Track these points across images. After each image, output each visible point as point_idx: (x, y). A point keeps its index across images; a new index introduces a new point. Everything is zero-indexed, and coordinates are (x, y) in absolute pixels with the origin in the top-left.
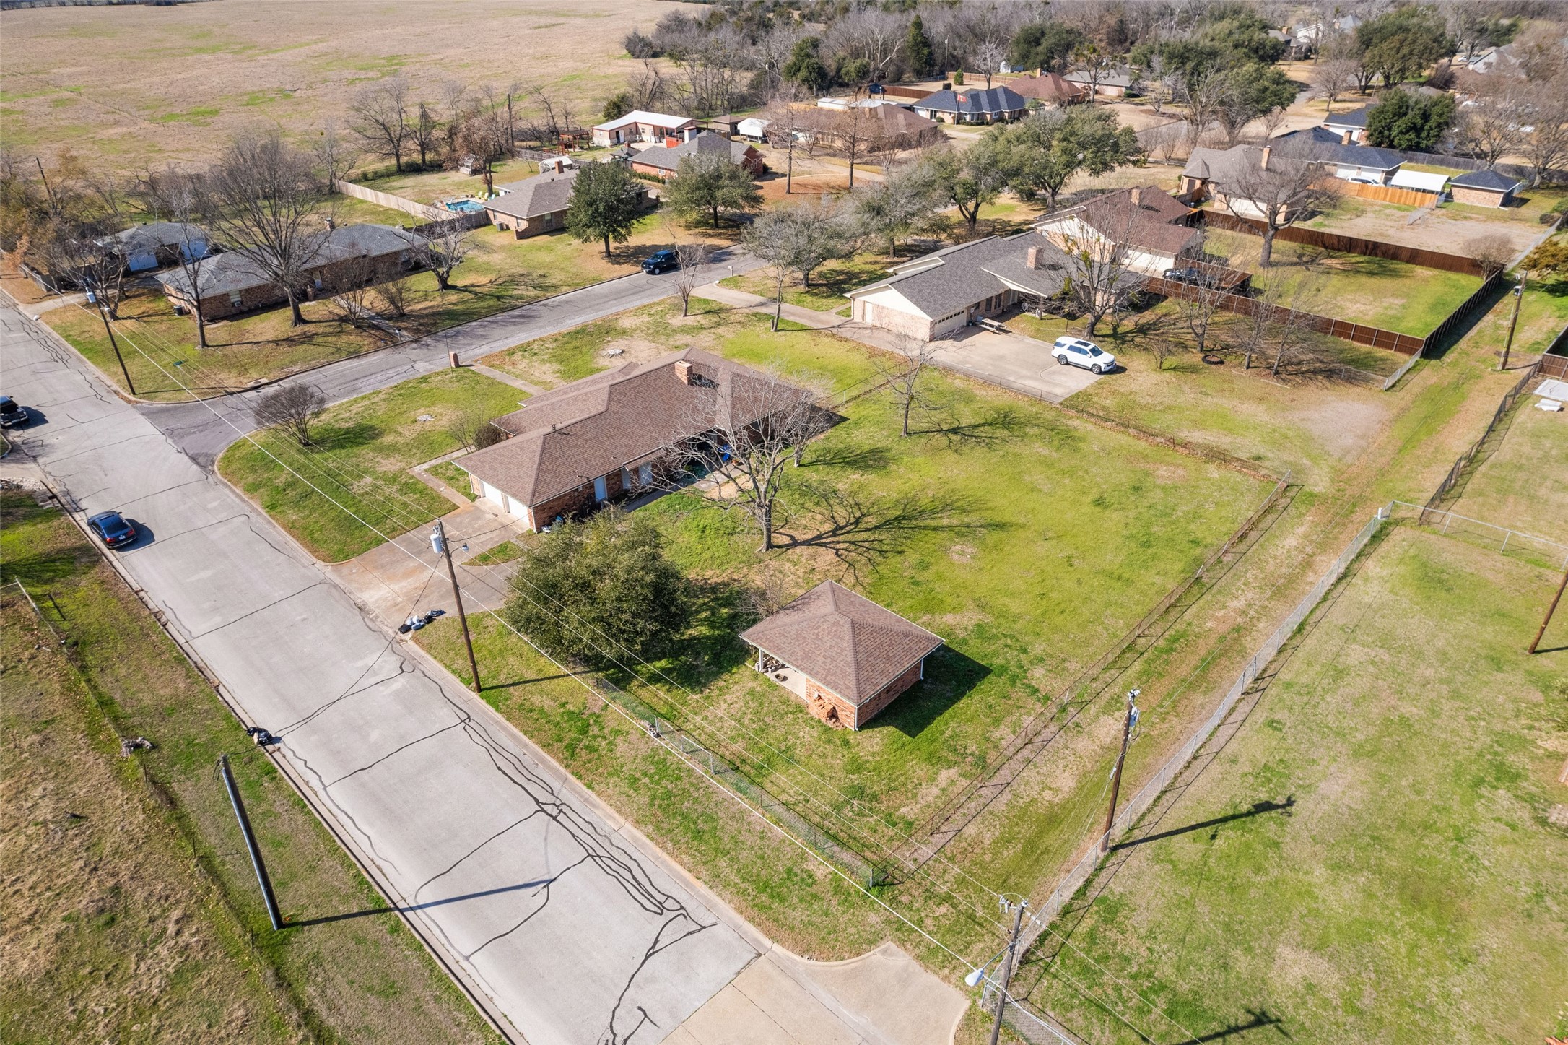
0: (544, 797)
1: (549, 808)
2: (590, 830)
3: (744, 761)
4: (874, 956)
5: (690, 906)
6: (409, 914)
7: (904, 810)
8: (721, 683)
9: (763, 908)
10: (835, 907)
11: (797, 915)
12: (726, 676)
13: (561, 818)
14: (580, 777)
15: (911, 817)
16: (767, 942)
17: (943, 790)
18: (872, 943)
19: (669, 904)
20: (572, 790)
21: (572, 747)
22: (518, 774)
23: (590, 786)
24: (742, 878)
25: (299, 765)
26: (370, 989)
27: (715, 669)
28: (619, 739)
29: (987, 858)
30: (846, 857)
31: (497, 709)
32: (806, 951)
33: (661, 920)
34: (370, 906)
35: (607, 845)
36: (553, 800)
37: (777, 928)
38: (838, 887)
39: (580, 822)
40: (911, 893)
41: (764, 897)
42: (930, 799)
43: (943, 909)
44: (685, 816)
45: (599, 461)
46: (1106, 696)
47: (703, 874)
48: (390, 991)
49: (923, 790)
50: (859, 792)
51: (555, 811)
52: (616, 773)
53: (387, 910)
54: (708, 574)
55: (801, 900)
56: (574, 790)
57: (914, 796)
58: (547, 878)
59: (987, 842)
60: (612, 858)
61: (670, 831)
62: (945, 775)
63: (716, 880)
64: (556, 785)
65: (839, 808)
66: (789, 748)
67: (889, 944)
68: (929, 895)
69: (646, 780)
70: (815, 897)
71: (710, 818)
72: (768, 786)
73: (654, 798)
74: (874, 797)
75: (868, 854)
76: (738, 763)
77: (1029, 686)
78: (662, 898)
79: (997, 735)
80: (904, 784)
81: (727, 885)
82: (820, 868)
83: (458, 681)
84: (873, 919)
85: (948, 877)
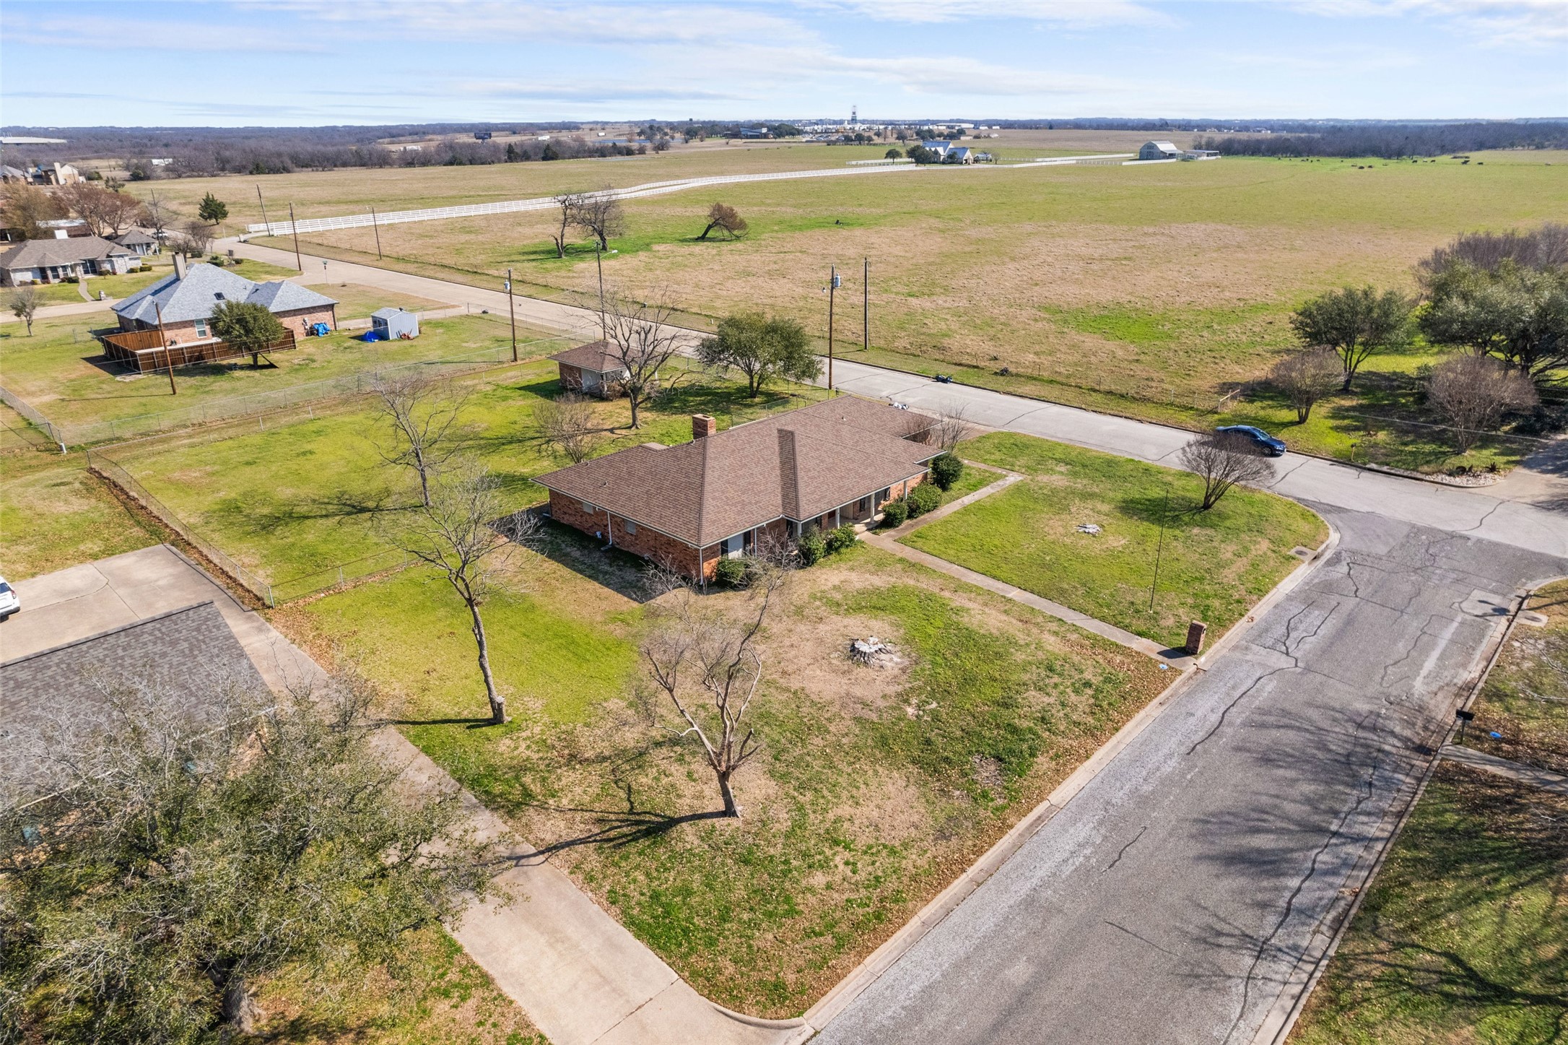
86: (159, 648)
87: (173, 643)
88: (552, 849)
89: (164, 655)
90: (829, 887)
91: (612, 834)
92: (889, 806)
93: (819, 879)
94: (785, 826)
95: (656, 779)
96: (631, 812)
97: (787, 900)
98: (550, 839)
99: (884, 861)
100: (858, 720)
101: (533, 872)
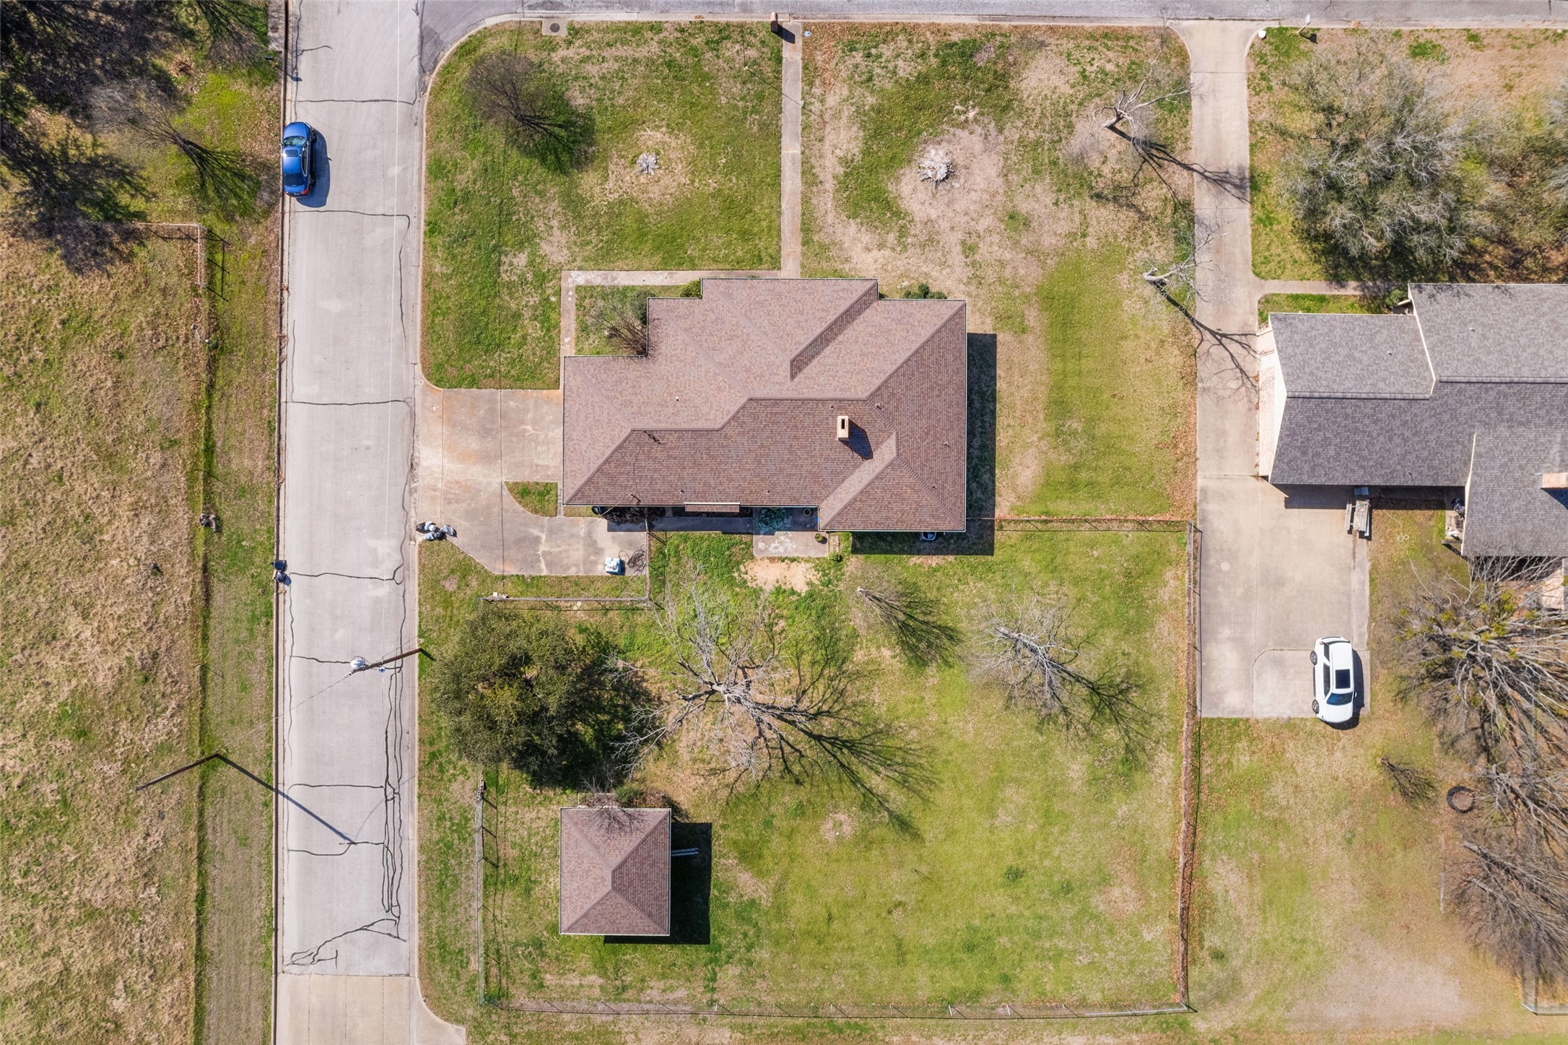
0: (393, 780)
1: (389, 790)
2: (397, 826)
3: (505, 865)
4: (451, 1028)
5: (403, 920)
6: (280, 797)
7: (548, 976)
8: (551, 793)
9: (430, 957)
10: (460, 990)
11: (442, 976)
12: (559, 791)
13: (390, 803)
14: (420, 784)
15: (546, 983)
16: (416, 974)
17: (581, 985)
18: (458, 1021)
19: (395, 910)
20: (409, 790)
21: (433, 756)
22: (392, 747)
23: (419, 797)
24: (438, 933)
25: (289, 619)
26: (236, 832)
27: (560, 778)
28: (461, 778)
29: (556, 1036)
30: (494, 971)
31: (420, 677)
32: (426, 996)
33: (384, 915)
34: (264, 778)
35: (397, 845)
36: (395, 786)
37: (427, 974)
38: (472, 982)
39: (397, 815)
40: (500, 1018)
41: (437, 952)
42: (568, 983)
43: (504, 1038)
44: (446, 868)
45: (665, 487)
46: (747, 1020)
47: (423, 912)
48: (244, 842)
49: (571, 976)
50: (539, 944)
51: (391, 796)
52: (439, 802)
53: (270, 788)
54: (651, 672)
55: (451, 970)
56: (411, 789)
57: (564, 974)
58: (353, 839)
59: (567, 1029)
60: (393, 856)
61: (430, 869)
62: (593, 978)
63: (425, 920)
64: (406, 776)
65: (517, 944)
66: (535, 882)
67: (463, 1029)
68: (507, 1027)
69: (448, 824)
70: (458, 975)
71: (456, 882)
72: (498, 896)
73: (442, 840)
74: (543, 955)
75: (504, 981)
76: (501, 864)
77: (715, 974)
78: (395, 903)
79: (652, 984)
80: (566, 962)
81: (427, 928)
82: (476, 965)
83: (417, 624)
84: (470, 1012)
85: (526, 1028)
86: (1319, 374)
87: (1312, 373)
88: (1188, 168)
89: (1318, 368)
90: (1109, 61)
91: (1162, 155)
92: (1044, 76)
93: (1110, 67)
94: (1097, 100)
95: (1120, 171)
96: (1145, 160)
97: (1129, 68)
98: (1185, 173)
99: (1076, 54)
100: (1001, 131)
101: (1202, 162)
